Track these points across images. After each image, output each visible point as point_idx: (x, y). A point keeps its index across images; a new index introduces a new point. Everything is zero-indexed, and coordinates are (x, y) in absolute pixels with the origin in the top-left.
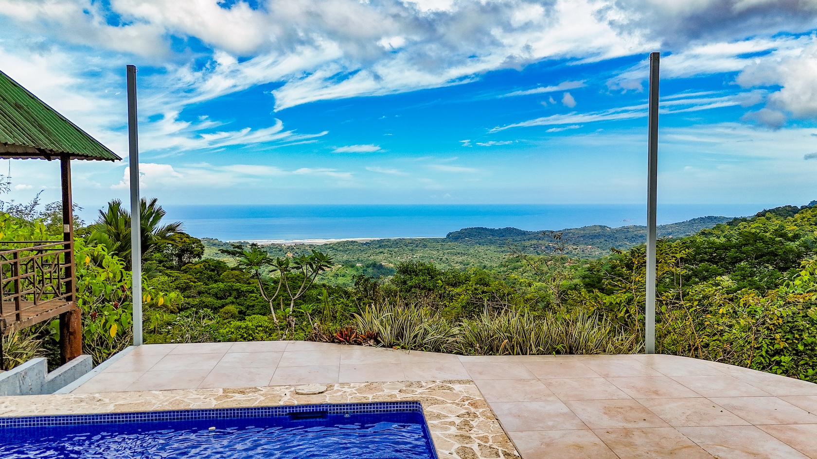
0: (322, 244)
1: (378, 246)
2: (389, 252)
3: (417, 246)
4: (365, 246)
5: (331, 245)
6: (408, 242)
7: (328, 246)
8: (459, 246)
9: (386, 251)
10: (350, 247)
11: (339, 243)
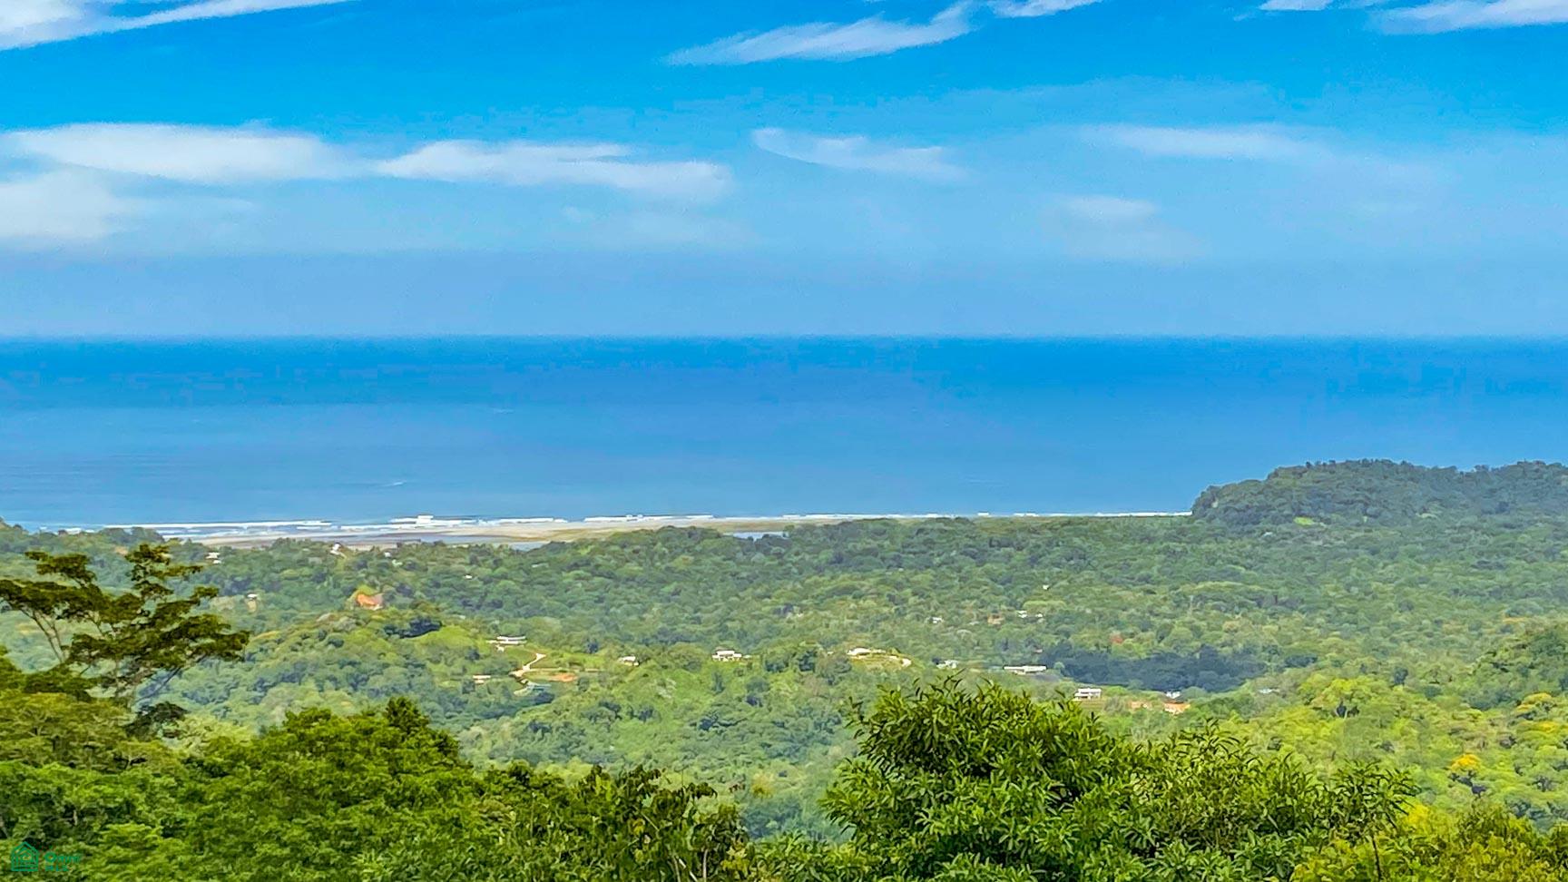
0: (538, 544)
1: (825, 555)
2: (886, 590)
3: (1034, 561)
4: (759, 556)
5: (584, 552)
6: (985, 535)
7: (567, 556)
8: (1265, 559)
9: (869, 583)
10: (682, 562)
11: (624, 540)
